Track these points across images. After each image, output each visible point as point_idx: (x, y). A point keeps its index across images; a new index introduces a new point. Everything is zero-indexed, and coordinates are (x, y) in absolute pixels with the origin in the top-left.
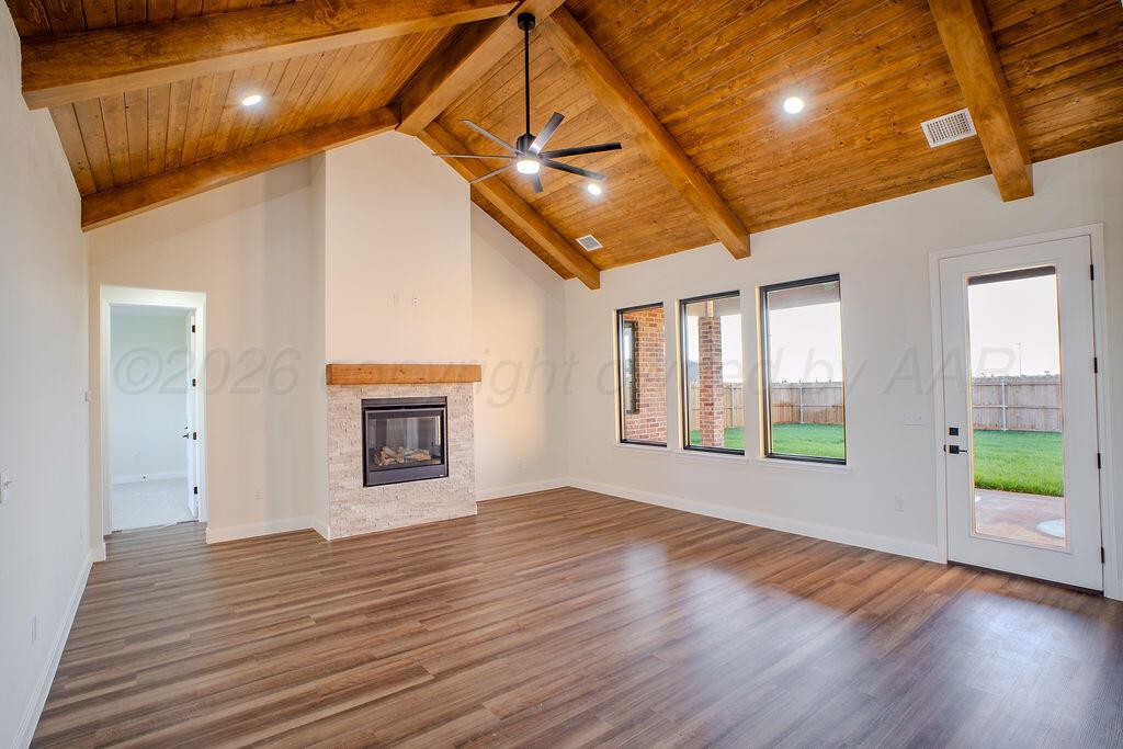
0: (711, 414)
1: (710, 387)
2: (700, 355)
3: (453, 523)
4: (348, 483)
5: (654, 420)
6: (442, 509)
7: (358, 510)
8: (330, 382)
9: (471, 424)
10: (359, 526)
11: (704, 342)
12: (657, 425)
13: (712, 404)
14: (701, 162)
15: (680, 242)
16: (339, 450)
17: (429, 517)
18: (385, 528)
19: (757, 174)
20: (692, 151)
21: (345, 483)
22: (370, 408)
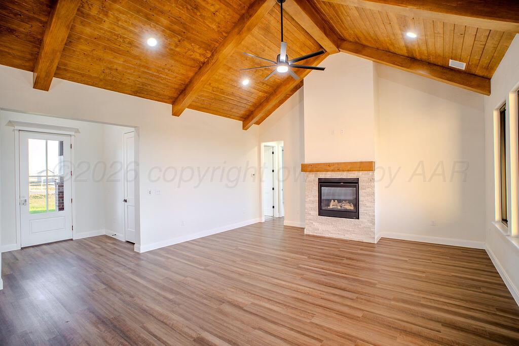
7: (316, 225)
8: (302, 170)
9: (374, 194)
10: (316, 232)
16: (309, 199)
17: (349, 237)
18: (327, 235)
21: (311, 212)
22: (322, 183)
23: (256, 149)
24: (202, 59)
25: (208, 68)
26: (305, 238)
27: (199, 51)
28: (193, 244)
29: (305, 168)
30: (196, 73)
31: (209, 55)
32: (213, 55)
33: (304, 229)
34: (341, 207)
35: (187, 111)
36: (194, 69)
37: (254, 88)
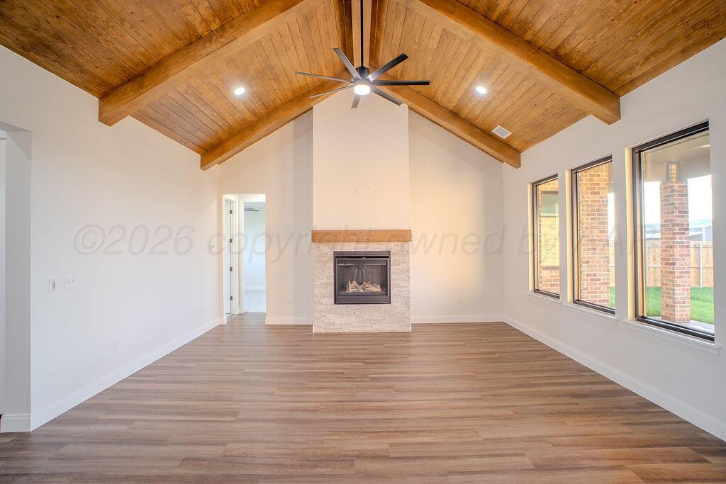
0: (673, 273)
1: (672, 247)
2: (662, 218)
3: (393, 335)
4: (324, 300)
5: (595, 275)
6: (386, 325)
7: (331, 318)
8: (313, 240)
9: (408, 270)
10: (331, 327)
11: (666, 205)
12: (599, 280)
13: (673, 264)
14: (541, 43)
15: (564, 118)
16: (320, 281)
17: (376, 328)
18: (347, 331)
19: (594, 37)
20: (529, 36)
21: (323, 301)
22: (339, 257)
23: (214, 205)
24: (201, 30)
25: (209, 50)
26: (314, 338)
27: (203, 13)
28: (134, 381)
29: (319, 237)
30: (177, 51)
31: (215, 26)
32: (222, 28)
33: (312, 325)
34: (364, 290)
35: (129, 120)
36: (179, 42)
37: (244, 104)
